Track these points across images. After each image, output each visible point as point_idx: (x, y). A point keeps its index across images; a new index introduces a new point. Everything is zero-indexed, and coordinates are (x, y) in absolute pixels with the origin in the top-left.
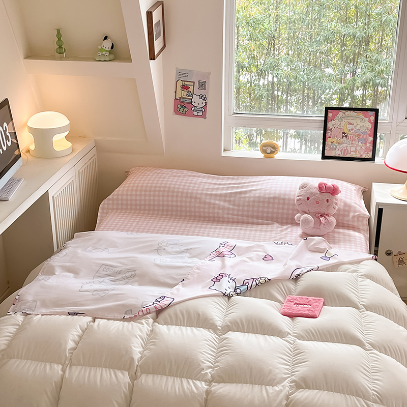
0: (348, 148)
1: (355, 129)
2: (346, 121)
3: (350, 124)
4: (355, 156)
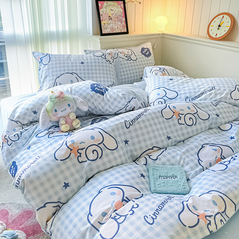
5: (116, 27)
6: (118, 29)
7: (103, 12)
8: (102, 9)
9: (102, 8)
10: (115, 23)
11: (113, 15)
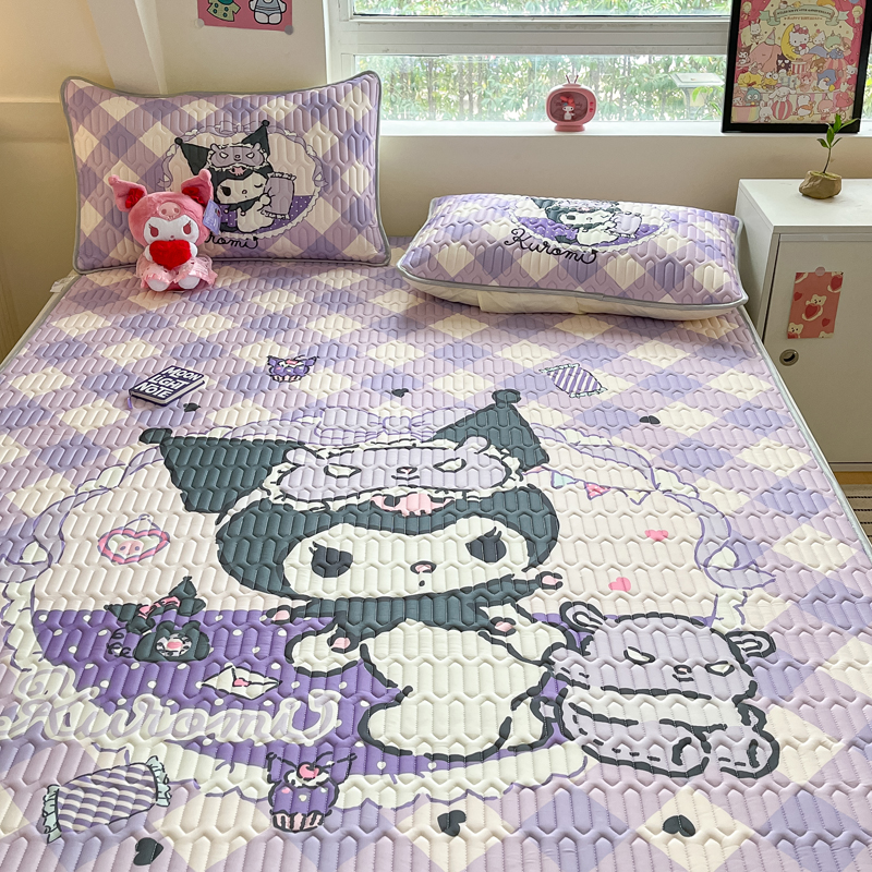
0: (792, 99)
1: (810, 45)
2: (788, 22)
3: (799, 30)
4: (807, 120)
5: (804, 101)
6: (809, 107)
7: (755, 36)
8: (754, 27)
9: (754, 18)
10: (802, 86)
11: (802, 52)
